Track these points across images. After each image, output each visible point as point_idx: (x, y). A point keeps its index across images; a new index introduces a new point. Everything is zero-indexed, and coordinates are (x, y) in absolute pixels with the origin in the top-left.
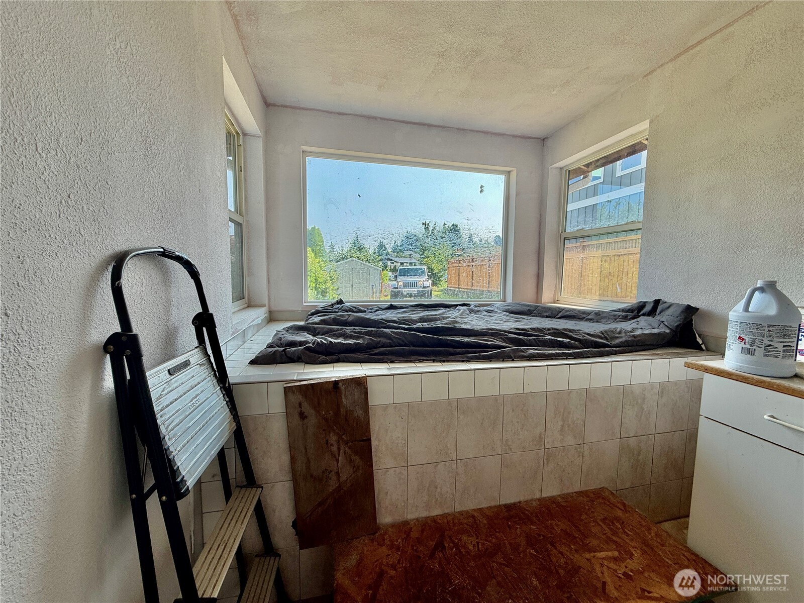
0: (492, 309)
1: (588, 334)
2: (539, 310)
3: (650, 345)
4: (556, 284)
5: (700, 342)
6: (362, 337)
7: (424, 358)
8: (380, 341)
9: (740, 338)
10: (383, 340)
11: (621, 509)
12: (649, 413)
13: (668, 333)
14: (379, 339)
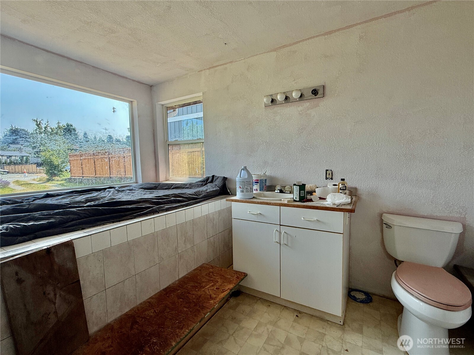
0: (131, 188)
1: (190, 194)
2: (161, 186)
3: (213, 195)
4: (166, 170)
5: (229, 192)
6: (52, 218)
7: (106, 222)
8: (69, 217)
9: (240, 187)
10: (72, 216)
11: (211, 268)
12: (216, 224)
13: (219, 190)
14: (68, 216)
